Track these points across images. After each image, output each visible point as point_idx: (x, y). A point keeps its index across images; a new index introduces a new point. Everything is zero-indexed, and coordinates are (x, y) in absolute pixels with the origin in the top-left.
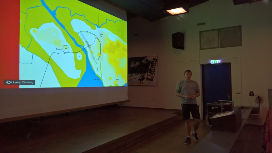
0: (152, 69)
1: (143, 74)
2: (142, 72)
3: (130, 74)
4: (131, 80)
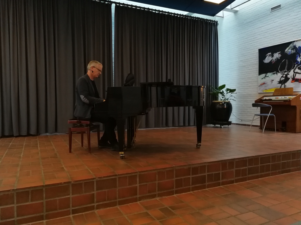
1: (285, 72)
2: (285, 69)
3: (263, 75)
4: (264, 83)
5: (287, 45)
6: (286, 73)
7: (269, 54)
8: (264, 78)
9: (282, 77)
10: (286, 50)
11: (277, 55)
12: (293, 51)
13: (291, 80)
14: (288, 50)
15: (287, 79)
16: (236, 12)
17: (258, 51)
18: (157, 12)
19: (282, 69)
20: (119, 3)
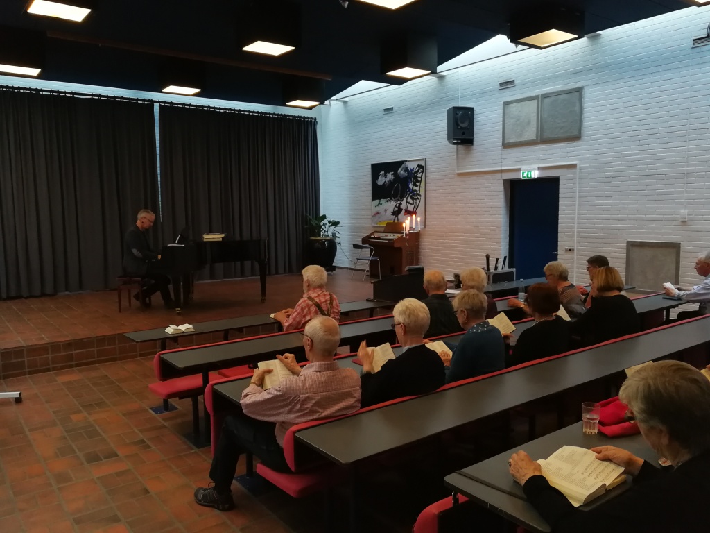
0: (415, 188)
1: (398, 200)
2: (397, 197)
3: (377, 201)
4: (378, 213)
5: (400, 164)
6: (399, 202)
7: (383, 172)
8: (378, 205)
9: (396, 206)
10: (399, 171)
11: (390, 176)
12: (406, 174)
13: (403, 211)
14: (400, 171)
15: (400, 210)
16: (345, 102)
17: (370, 167)
18: (222, 111)
19: (395, 197)
20: (165, 102)
